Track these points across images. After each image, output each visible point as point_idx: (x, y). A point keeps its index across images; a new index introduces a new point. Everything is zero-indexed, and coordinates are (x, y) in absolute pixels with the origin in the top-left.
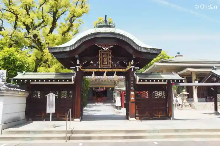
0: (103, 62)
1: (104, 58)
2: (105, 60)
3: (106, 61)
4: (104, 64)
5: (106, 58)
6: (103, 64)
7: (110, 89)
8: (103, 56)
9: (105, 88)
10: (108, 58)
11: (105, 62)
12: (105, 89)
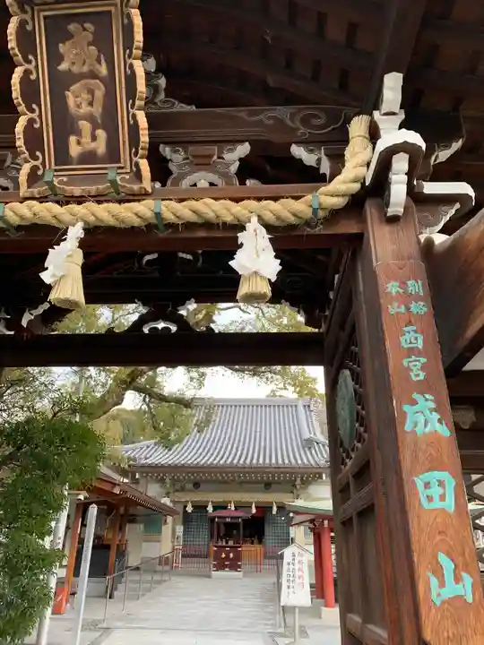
0: (65, 125)
1: (72, 78)
2: (77, 100)
3: (90, 118)
4: (75, 150)
5: (93, 75)
6: (62, 156)
7: (275, 509)
8: (55, 58)
9: (257, 507)
10: (110, 82)
11: (85, 126)
12: (254, 511)
